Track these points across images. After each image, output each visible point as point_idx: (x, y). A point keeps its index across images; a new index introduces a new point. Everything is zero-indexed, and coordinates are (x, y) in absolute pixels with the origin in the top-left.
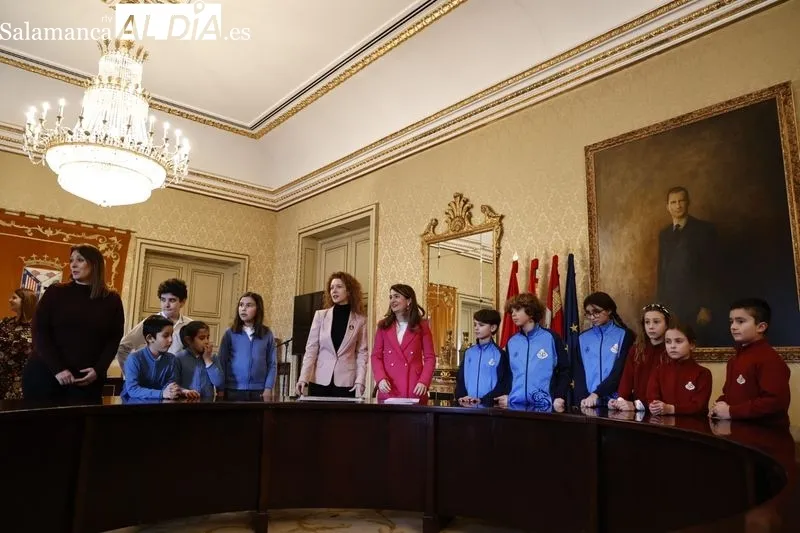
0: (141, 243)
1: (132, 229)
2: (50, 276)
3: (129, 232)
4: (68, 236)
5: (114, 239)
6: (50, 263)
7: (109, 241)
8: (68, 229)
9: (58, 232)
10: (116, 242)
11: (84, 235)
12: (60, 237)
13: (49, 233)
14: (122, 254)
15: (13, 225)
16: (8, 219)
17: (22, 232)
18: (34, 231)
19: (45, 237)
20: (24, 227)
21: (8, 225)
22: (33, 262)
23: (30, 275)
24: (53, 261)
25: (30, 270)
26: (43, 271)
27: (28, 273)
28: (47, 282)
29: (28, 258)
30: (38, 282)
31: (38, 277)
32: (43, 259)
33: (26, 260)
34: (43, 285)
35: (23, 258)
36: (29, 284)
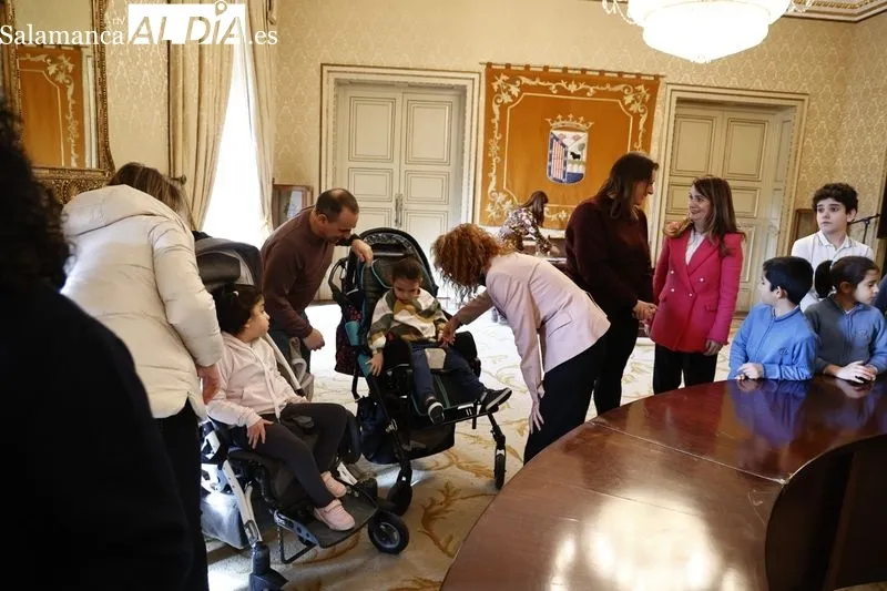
0: (672, 90)
1: (661, 74)
2: (576, 138)
3: (657, 77)
4: (592, 89)
5: (641, 87)
6: (575, 123)
7: (636, 91)
8: (591, 81)
9: (582, 86)
10: (644, 91)
11: (608, 86)
12: (583, 92)
13: (573, 88)
14: (650, 106)
15: (538, 82)
16: (533, 76)
17: (547, 90)
18: (557, 87)
19: (568, 93)
20: (548, 84)
21: (534, 83)
22: (559, 124)
23: (557, 140)
24: (578, 121)
25: (557, 133)
26: (569, 134)
27: (555, 137)
28: (573, 147)
29: (554, 119)
30: (564, 146)
31: (565, 141)
32: (568, 119)
33: (552, 122)
34: (570, 149)
35: (549, 120)
36: (557, 150)
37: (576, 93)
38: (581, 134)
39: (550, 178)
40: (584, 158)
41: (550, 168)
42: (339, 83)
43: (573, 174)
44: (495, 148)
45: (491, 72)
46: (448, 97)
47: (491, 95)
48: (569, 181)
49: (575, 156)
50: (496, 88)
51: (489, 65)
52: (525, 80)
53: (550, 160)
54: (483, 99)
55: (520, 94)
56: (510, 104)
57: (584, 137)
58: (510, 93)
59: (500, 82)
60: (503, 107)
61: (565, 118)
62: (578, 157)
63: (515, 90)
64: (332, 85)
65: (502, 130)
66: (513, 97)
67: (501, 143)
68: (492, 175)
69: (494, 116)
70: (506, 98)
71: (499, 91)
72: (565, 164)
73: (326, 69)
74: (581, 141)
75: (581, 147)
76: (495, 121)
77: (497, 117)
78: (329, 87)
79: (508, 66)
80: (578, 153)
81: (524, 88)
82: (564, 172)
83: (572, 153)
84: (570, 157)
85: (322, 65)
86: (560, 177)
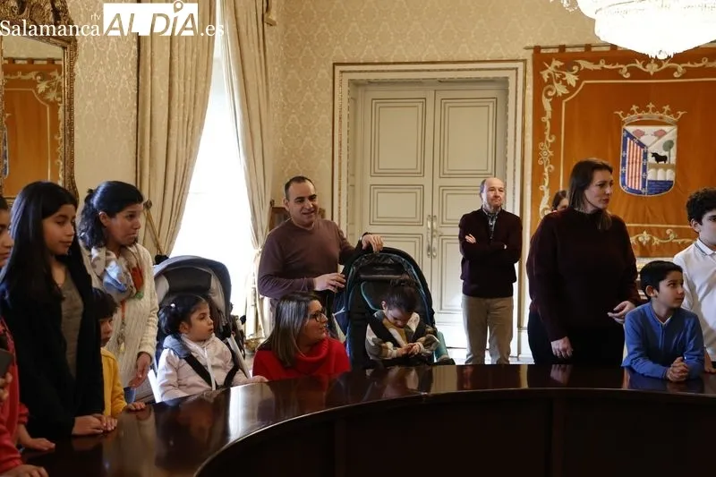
2: (660, 134)
4: (679, 67)
6: (656, 116)
9: (666, 65)
11: (704, 62)
12: (670, 73)
13: (652, 68)
15: (602, 64)
16: (595, 58)
17: (616, 74)
18: (629, 70)
19: (647, 76)
20: (617, 66)
21: (597, 67)
22: (634, 117)
23: (632, 138)
24: (662, 111)
25: (631, 129)
26: (649, 129)
27: (629, 135)
28: (656, 146)
29: (628, 111)
30: (642, 145)
31: (643, 139)
32: (647, 110)
33: (624, 115)
34: (652, 149)
35: (620, 113)
36: (632, 151)
37: (657, 75)
38: (666, 128)
39: (624, 189)
40: (673, 159)
41: (624, 175)
42: (355, 84)
43: (656, 182)
44: (547, 153)
45: (540, 58)
46: (491, 92)
47: (540, 86)
48: (650, 192)
49: (658, 158)
50: (546, 77)
51: (537, 49)
52: (585, 64)
53: (624, 165)
54: (530, 92)
55: (578, 83)
56: (565, 96)
57: (671, 132)
58: (565, 83)
59: (551, 69)
60: (556, 101)
61: (643, 108)
62: (664, 158)
63: (571, 79)
64: (346, 87)
65: (555, 130)
66: (569, 87)
67: (555, 147)
68: (545, 188)
69: (544, 113)
70: (560, 89)
71: (550, 82)
72: (645, 170)
73: (338, 69)
74: (666, 138)
75: (668, 146)
76: (546, 119)
77: (549, 114)
78: (343, 91)
79: (562, 48)
80: (663, 153)
81: (583, 74)
82: (644, 180)
83: (655, 155)
84: (651, 160)
85: (334, 64)
86: (638, 186)
